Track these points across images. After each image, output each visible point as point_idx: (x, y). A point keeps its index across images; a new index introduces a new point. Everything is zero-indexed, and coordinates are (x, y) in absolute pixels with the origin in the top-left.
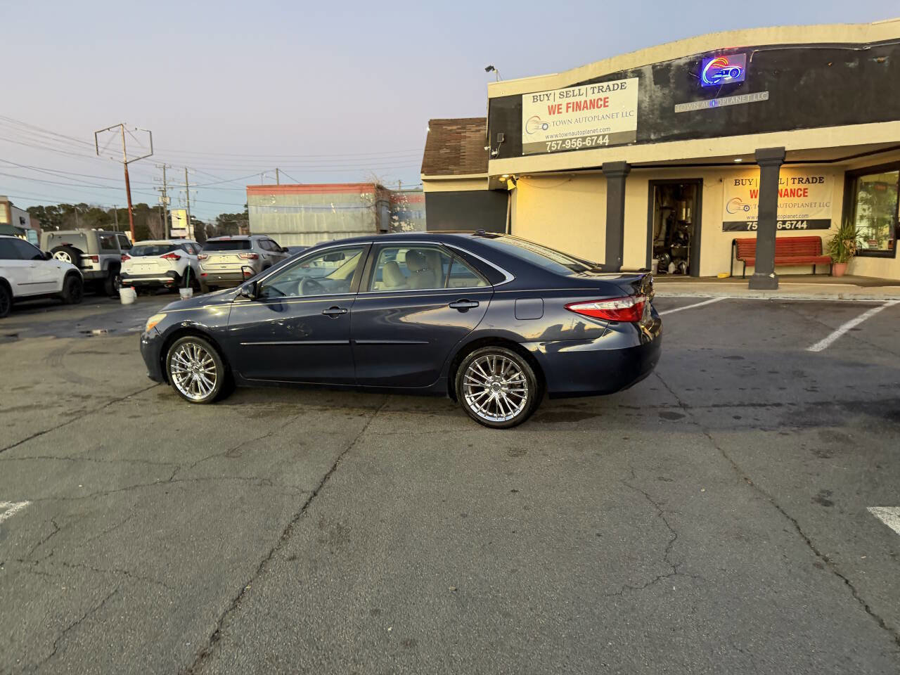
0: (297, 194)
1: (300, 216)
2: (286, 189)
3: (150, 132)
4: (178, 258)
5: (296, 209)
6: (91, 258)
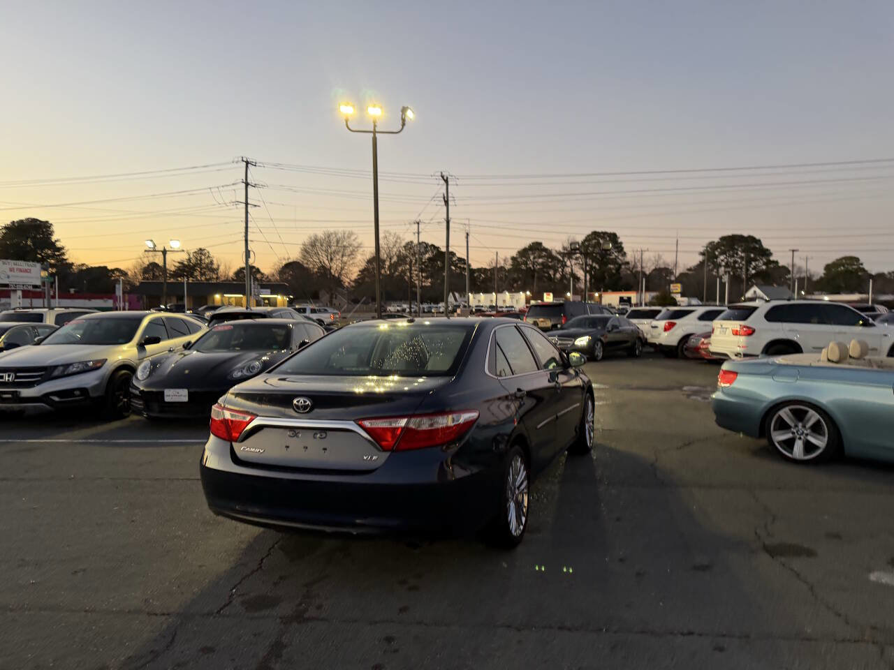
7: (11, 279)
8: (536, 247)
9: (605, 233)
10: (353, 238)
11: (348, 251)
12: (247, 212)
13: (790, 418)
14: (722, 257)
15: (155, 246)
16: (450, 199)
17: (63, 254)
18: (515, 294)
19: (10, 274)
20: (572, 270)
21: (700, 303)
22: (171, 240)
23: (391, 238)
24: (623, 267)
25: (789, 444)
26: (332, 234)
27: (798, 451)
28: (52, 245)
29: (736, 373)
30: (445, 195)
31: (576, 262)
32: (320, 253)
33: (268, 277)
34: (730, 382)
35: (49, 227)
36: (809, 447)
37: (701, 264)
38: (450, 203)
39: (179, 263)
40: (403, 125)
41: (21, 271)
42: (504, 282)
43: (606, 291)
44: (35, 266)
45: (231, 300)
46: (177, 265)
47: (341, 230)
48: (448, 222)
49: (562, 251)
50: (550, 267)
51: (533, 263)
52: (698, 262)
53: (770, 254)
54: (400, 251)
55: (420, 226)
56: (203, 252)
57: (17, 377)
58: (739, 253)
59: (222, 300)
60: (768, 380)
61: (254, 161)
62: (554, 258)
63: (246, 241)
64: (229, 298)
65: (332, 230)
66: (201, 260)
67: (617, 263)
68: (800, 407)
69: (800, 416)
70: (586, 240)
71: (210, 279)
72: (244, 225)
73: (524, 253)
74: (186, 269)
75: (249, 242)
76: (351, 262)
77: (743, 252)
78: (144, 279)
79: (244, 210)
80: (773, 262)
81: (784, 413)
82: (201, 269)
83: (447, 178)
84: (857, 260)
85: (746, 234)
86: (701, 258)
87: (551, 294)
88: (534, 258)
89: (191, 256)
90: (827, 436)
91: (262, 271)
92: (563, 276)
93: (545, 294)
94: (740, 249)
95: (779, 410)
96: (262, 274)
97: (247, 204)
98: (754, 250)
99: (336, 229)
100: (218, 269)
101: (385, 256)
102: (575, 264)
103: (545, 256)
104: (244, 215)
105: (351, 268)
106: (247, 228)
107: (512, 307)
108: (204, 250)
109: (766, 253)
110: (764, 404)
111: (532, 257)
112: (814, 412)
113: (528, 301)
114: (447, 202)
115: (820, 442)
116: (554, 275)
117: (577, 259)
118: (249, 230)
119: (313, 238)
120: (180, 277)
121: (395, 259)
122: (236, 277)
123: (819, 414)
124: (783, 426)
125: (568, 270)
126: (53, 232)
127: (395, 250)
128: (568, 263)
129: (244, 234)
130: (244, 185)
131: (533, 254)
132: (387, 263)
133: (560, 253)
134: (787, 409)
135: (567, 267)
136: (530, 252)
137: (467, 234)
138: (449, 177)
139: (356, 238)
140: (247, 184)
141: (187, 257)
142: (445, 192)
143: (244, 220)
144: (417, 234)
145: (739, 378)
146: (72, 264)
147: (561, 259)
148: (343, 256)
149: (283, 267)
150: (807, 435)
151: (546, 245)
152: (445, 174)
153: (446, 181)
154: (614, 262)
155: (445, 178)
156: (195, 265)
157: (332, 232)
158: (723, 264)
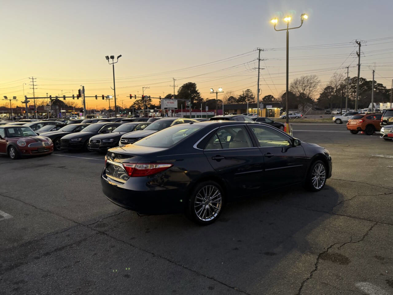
7: (168, 106)
10: (316, 78)
11: (313, 85)
12: (259, 72)
15: (213, 91)
16: (361, 53)
17: (199, 95)
19: (168, 104)
22: (219, 88)
23: (338, 76)
26: (305, 77)
28: (196, 92)
30: (358, 52)
32: (299, 87)
33: (277, 99)
35: (195, 85)
38: (361, 56)
39: (240, 96)
40: (302, 23)
41: (171, 103)
44: (176, 101)
45: (255, 111)
46: (239, 97)
47: (309, 75)
48: (359, 65)
54: (342, 83)
55: (349, 69)
56: (249, 91)
57: (128, 141)
59: (252, 111)
61: (262, 49)
63: (258, 85)
64: (255, 110)
65: (305, 75)
66: (248, 94)
71: (252, 102)
72: (258, 78)
74: (242, 98)
75: (259, 85)
76: (314, 90)
78: (228, 103)
79: (258, 71)
82: (248, 98)
83: (360, 42)
89: (244, 93)
91: (274, 97)
96: (274, 98)
97: (259, 68)
99: (307, 75)
100: (254, 97)
101: (334, 85)
104: (258, 74)
105: (313, 93)
106: (259, 79)
108: (249, 90)
114: (359, 55)
118: (260, 80)
119: (296, 80)
120: (240, 102)
121: (339, 87)
122: (263, 100)
126: (196, 87)
127: (340, 82)
129: (257, 82)
130: (258, 60)
132: (335, 89)
137: (374, 71)
139: (317, 78)
140: (259, 60)
141: (243, 93)
142: (358, 50)
143: (258, 75)
144: (347, 74)
146: (202, 99)
148: (310, 87)
149: (283, 94)
152: (359, 41)
153: (360, 44)
155: (358, 43)
156: (245, 97)
157: (305, 76)
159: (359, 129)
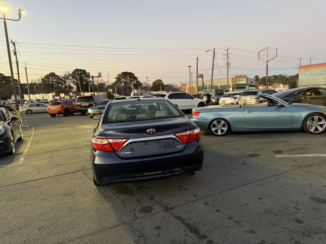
0: (322, 67)
1: (322, 77)
2: (317, 66)
3: (277, 49)
4: (235, 98)
5: (321, 74)
6: (213, 98)
8: (52, 75)
9: (81, 70)
13: (216, 123)
14: (123, 80)
18: (48, 94)
20: (69, 84)
21: (119, 96)
24: (89, 83)
25: (216, 131)
27: (219, 133)
29: (199, 113)
31: (70, 81)
34: (198, 115)
36: (222, 131)
37: (116, 82)
38: (17, 54)
40: (20, 17)
42: (39, 90)
43: (84, 92)
49: (64, 76)
50: (60, 83)
51: (52, 81)
52: (115, 81)
53: (137, 79)
58: (128, 78)
60: (210, 113)
62: (61, 79)
67: (87, 81)
68: (219, 120)
69: (219, 122)
70: (73, 72)
73: (47, 77)
77: (129, 78)
80: (138, 81)
81: (215, 122)
83: (14, 43)
84: (161, 80)
85: (129, 72)
86: (116, 80)
87: (64, 94)
88: (52, 79)
90: (227, 127)
92: (66, 87)
93: (61, 94)
94: (128, 77)
95: (213, 122)
98: (132, 77)
102: (70, 82)
103: (56, 78)
107: (47, 100)
109: (136, 78)
110: (209, 120)
111: (51, 79)
112: (223, 121)
113: (53, 97)
115: (225, 129)
116: (62, 86)
117: (70, 80)
123: (224, 121)
124: (214, 126)
125: (67, 84)
128: (67, 81)
131: (51, 77)
133: (63, 77)
134: (215, 121)
135: (67, 83)
136: (50, 77)
137: (26, 69)
138: (15, 43)
142: (14, 49)
145: (200, 114)
147: (64, 80)
150: (221, 128)
151: (56, 74)
154: (86, 81)
155: (13, 43)
158: (123, 82)
159: (60, 113)
